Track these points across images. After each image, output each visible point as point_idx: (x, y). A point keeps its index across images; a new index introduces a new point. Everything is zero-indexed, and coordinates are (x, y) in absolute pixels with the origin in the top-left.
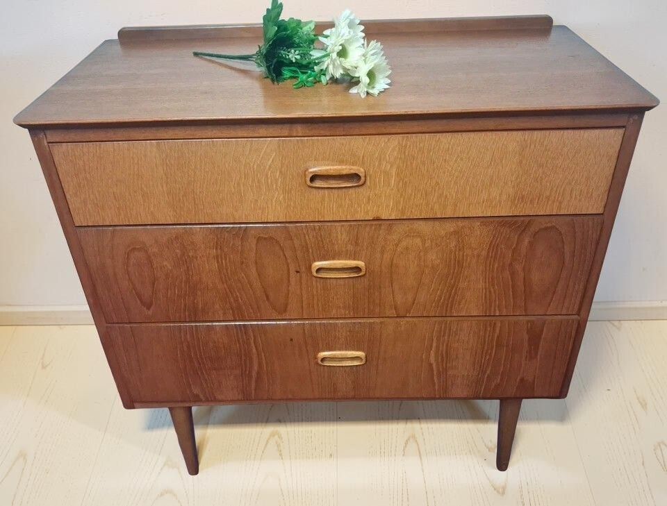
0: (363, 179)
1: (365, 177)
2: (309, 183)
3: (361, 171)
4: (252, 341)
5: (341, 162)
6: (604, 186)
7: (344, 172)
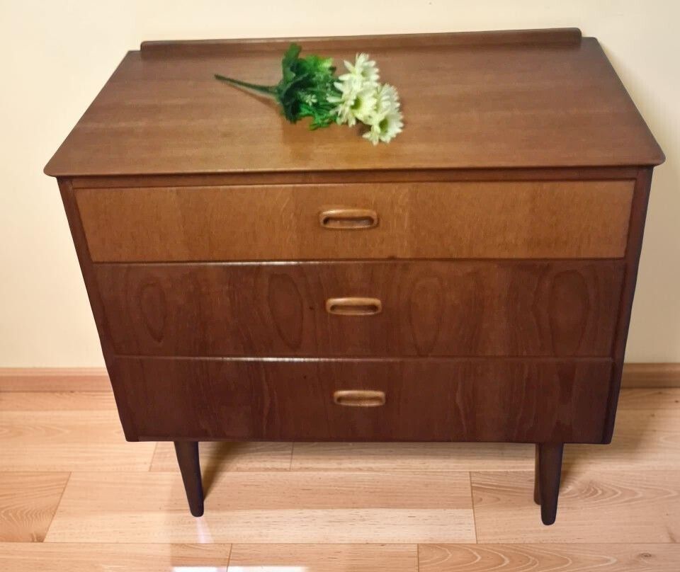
0: (376, 222)
1: (379, 219)
2: (322, 224)
3: (374, 214)
4: (264, 378)
5: (355, 206)
6: (622, 231)
7: (357, 215)
